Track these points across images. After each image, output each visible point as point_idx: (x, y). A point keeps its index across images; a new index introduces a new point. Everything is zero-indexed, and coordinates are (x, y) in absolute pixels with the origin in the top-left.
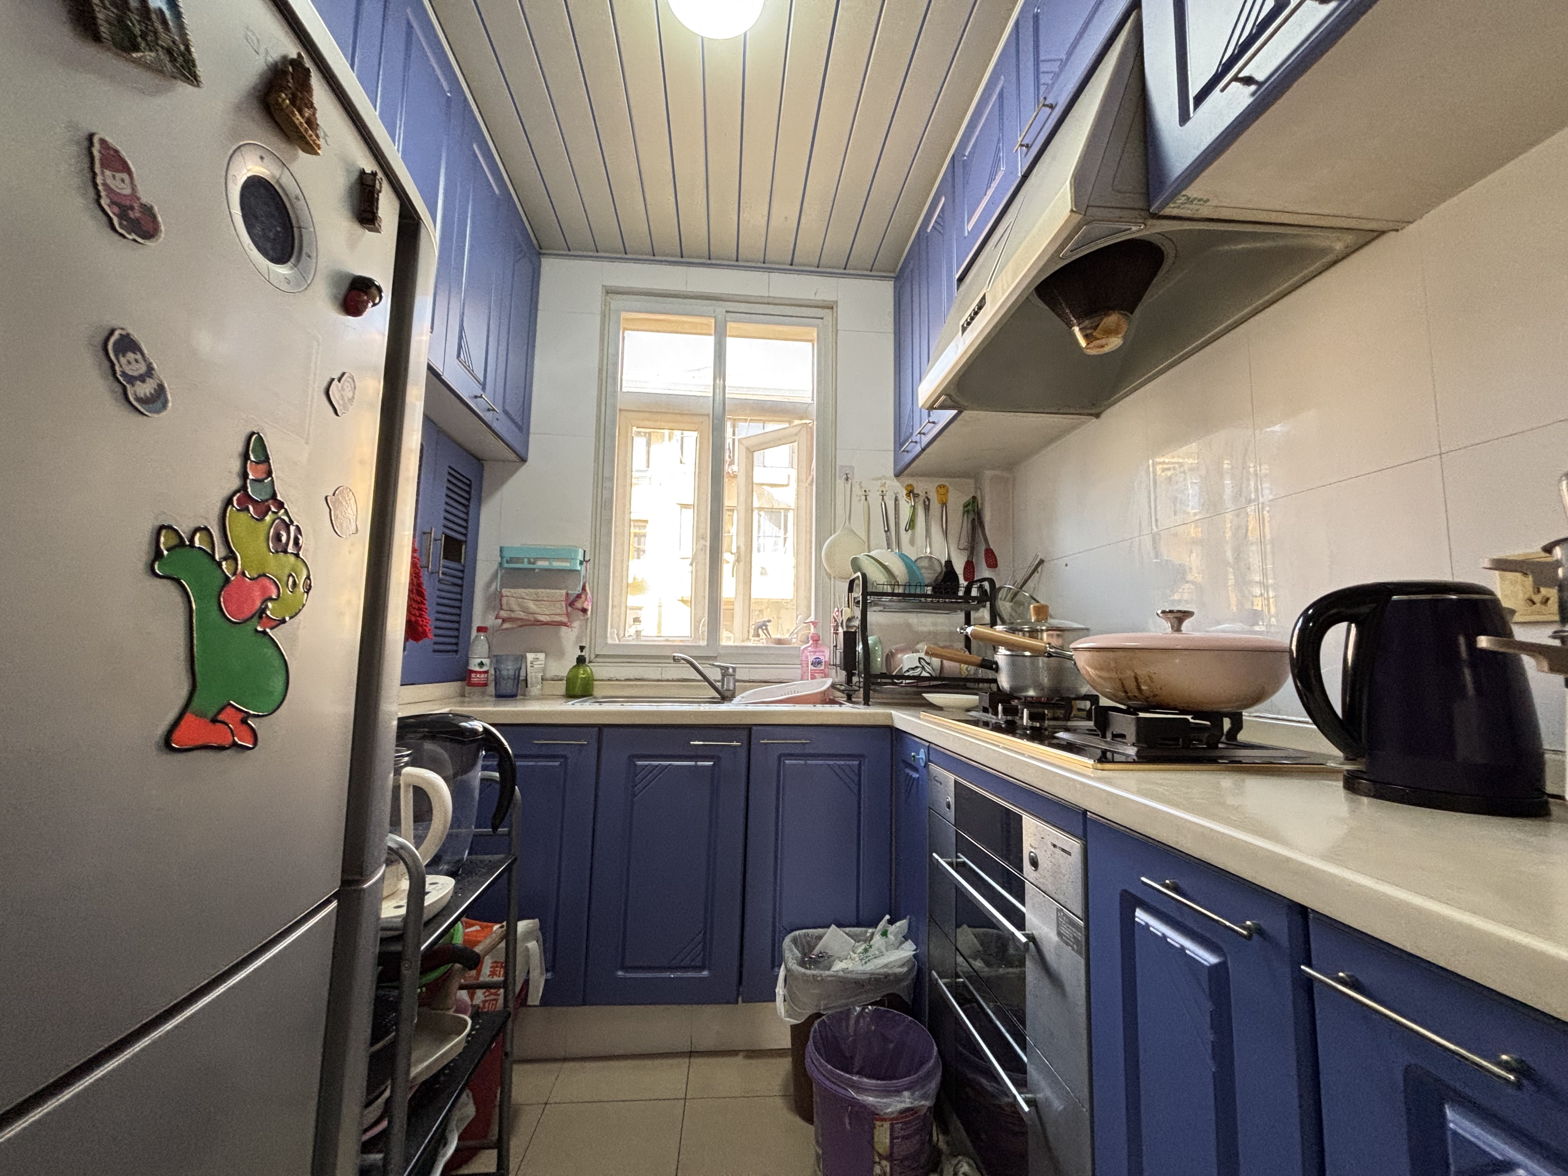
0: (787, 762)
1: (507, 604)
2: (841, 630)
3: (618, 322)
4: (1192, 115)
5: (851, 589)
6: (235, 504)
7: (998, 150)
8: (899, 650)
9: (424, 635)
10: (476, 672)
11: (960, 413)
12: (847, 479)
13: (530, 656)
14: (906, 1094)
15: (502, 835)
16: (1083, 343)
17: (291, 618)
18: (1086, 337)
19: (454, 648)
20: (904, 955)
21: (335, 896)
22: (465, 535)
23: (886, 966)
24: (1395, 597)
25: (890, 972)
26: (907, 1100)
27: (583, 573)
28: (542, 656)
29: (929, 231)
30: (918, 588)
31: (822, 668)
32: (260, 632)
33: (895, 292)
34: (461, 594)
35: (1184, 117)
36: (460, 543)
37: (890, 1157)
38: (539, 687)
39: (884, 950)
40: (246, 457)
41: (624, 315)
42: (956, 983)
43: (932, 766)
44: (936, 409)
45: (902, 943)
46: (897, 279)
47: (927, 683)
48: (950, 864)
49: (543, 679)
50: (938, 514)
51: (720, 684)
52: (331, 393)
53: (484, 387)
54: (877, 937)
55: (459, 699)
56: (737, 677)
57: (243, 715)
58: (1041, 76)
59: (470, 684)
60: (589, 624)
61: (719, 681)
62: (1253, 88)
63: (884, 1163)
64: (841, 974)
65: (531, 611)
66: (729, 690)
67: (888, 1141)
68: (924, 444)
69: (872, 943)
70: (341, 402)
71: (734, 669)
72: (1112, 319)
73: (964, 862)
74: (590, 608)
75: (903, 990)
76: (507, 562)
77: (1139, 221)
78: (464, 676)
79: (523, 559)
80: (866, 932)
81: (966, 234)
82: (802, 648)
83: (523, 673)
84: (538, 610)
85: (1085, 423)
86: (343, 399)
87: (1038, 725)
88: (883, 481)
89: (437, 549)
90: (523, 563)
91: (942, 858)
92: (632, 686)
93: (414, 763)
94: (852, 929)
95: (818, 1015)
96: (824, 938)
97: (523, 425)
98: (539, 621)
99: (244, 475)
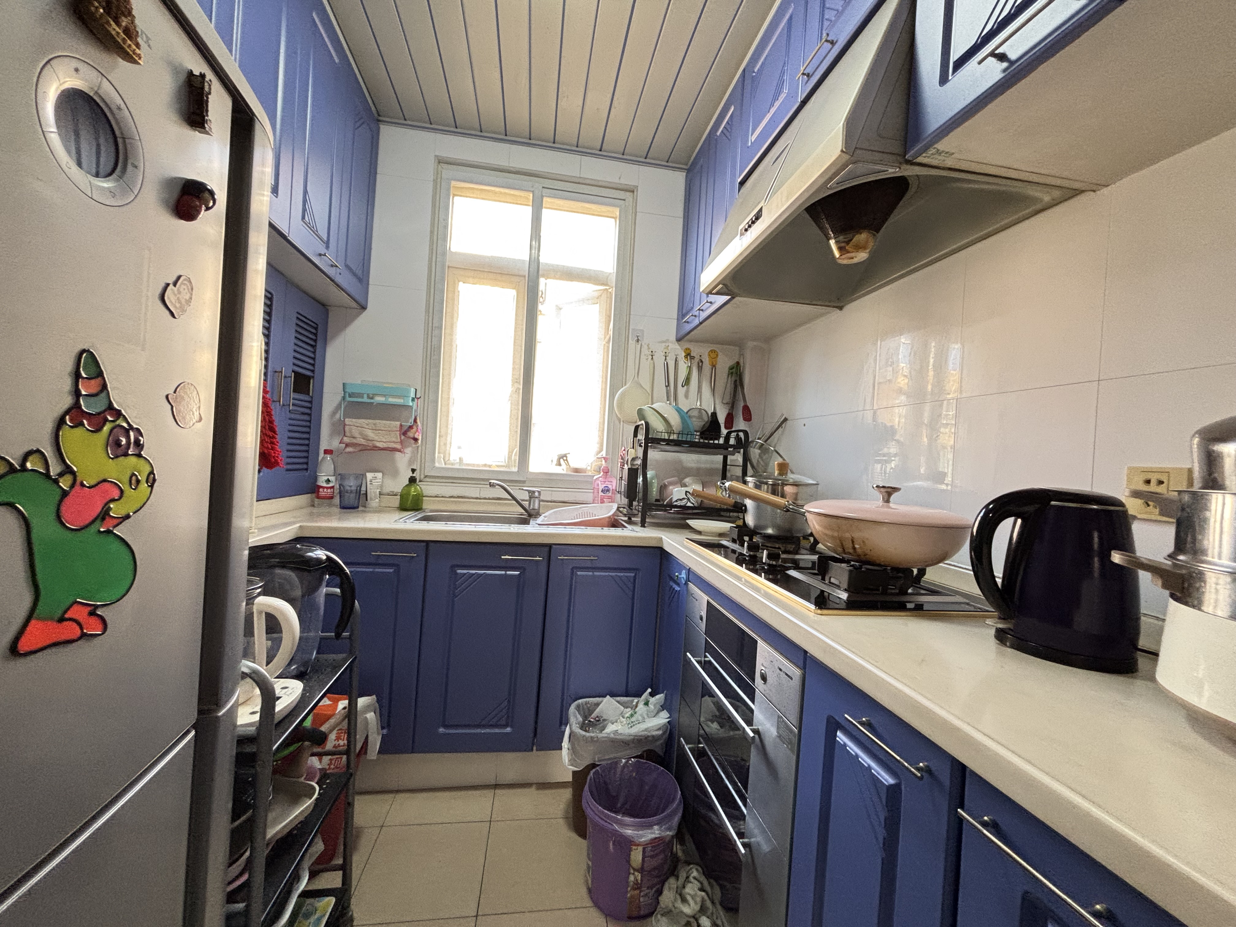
0: (579, 573)
1: (350, 432)
2: (626, 467)
3: (448, 190)
4: (950, 78)
5: (635, 435)
6: (68, 423)
7: (783, 73)
8: (671, 484)
9: (276, 464)
10: (324, 488)
11: (733, 298)
12: (638, 341)
13: (369, 476)
14: (656, 827)
15: (345, 638)
16: (837, 254)
17: (134, 513)
18: (840, 249)
19: (305, 466)
20: (661, 722)
21: (194, 727)
22: (313, 371)
23: (646, 730)
24: (1053, 503)
25: (649, 734)
26: (657, 832)
27: (415, 407)
28: (379, 475)
29: (718, 134)
30: (689, 436)
31: (610, 494)
32: (104, 531)
33: (686, 181)
34: (310, 421)
35: (944, 79)
36: (308, 378)
37: (641, 870)
38: (377, 500)
39: (646, 717)
40: (77, 376)
41: (453, 183)
42: (698, 747)
43: (691, 585)
44: (714, 294)
45: (658, 713)
46: (689, 171)
47: (690, 511)
48: (699, 662)
49: (380, 494)
50: (708, 375)
51: (528, 503)
52: (166, 298)
53: (327, 244)
54: (641, 706)
55: (310, 509)
56: (542, 498)
57: (90, 609)
58: (826, 11)
59: (318, 497)
60: (420, 451)
61: (526, 501)
62: (1005, 65)
63: (636, 873)
64: (612, 735)
65: (370, 438)
66: (533, 509)
67: (641, 858)
68: (701, 319)
69: (636, 710)
70: (178, 305)
71: (539, 492)
72: (862, 237)
73: (710, 662)
74: (420, 438)
75: (659, 749)
76: (350, 396)
77: (895, 165)
78: (313, 489)
79: (363, 394)
80: (633, 701)
81: (750, 144)
82: (595, 478)
83: (363, 489)
84: (376, 438)
85: (829, 313)
86: (180, 302)
87: (774, 563)
88: (667, 345)
89: (287, 384)
90: (363, 397)
91: (693, 657)
92: (456, 502)
93: (266, 592)
94: (622, 698)
95: (593, 766)
96: (600, 707)
97: (363, 278)
98: (376, 447)
99: (77, 394)
